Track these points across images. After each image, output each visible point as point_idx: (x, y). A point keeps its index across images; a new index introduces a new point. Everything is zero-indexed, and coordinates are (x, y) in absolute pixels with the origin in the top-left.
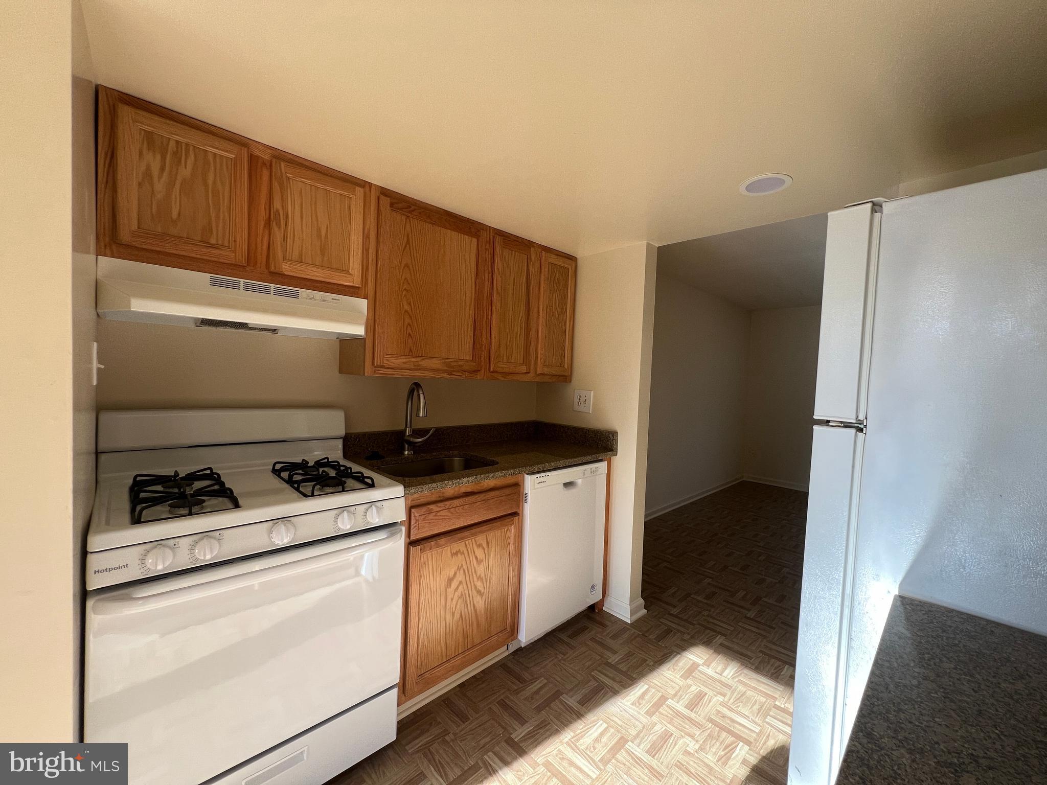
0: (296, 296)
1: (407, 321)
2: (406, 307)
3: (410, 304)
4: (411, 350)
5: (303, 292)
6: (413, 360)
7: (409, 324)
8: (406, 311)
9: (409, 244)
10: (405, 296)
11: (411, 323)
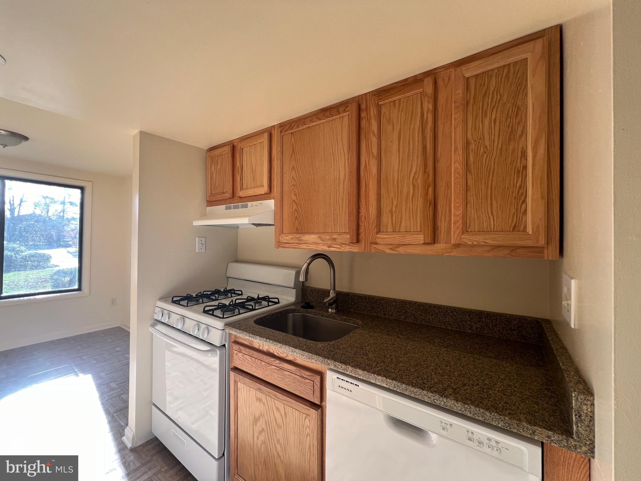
0: (246, 206)
1: (295, 207)
2: (294, 198)
3: (296, 195)
4: (297, 229)
5: (250, 204)
6: (297, 236)
7: (296, 210)
8: (294, 201)
9: (294, 152)
10: (293, 189)
11: (297, 209)
